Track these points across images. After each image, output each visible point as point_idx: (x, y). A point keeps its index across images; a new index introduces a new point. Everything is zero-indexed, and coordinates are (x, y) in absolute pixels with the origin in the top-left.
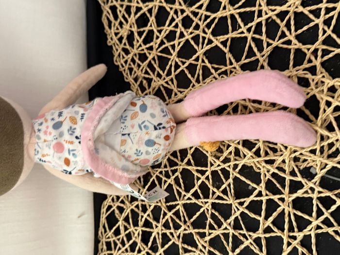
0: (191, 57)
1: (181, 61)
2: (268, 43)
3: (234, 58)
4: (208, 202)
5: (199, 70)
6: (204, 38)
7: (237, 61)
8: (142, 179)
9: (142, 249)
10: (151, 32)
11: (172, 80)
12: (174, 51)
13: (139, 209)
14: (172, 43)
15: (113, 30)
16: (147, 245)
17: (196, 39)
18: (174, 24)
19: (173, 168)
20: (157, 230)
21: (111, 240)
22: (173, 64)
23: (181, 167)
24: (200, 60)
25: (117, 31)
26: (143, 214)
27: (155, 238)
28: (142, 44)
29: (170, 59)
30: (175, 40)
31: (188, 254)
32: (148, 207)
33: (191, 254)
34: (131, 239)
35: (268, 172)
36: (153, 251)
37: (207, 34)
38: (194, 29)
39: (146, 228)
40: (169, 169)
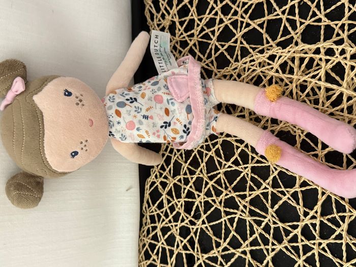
0: (230, 40)
1: (221, 45)
2: (300, 22)
3: (271, 38)
4: (247, 167)
5: (238, 51)
6: (242, 23)
7: (273, 40)
8: (184, 156)
9: (185, 218)
10: (192, 21)
11: (212, 62)
12: (214, 36)
13: (181, 183)
14: (212, 29)
15: (156, 21)
16: (190, 215)
17: (235, 24)
18: (213, 12)
19: (213, 142)
20: (200, 199)
21: (155, 213)
22: (213, 48)
23: (221, 140)
24: (239, 42)
25: (159, 23)
26: (185, 187)
27: (197, 206)
28: (183, 33)
29: (210, 43)
30: (215, 26)
31: (229, 217)
32: (190, 180)
33: (233, 216)
34: (175, 210)
35: (302, 133)
36: (196, 219)
37: (244, 18)
38: (233, 15)
39: (189, 198)
40: (209, 143)
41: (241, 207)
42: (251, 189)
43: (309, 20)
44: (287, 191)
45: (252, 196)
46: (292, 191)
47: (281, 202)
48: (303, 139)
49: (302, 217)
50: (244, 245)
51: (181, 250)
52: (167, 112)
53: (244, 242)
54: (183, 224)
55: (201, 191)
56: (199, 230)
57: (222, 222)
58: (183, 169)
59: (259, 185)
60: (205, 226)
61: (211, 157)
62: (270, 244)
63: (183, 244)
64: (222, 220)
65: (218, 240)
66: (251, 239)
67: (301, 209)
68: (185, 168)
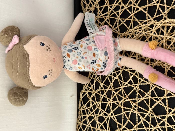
0: (128, 17)
1: (122, 20)
2: (167, 7)
3: (150, 16)
4: (137, 85)
5: (132, 23)
6: (134, 8)
7: (152, 17)
8: (101, 79)
9: (102, 112)
10: (107, 8)
12: (119, 15)
13: (99, 93)
14: (117, 12)
15: (87, 8)
16: (104, 110)
17: (130, 9)
18: (118, 3)
19: (117, 72)
20: (110, 102)
21: (85, 109)
22: (118, 21)
23: (122, 70)
24: (132, 18)
25: (88, 9)
26: (102, 95)
27: (109, 106)
28: (102, 14)
29: (117, 19)
30: (119, 10)
31: (126, 112)
32: (105, 91)
33: (129, 111)
34: (96, 107)
35: (169, 67)
36: (108, 113)
37: (136, 6)
38: (129, 4)
39: (104, 101)
40: (115, 72)
41: (133, 107)
42: (139, 97)
43: (172, 6)
44: (160, 98)
45: (140, 101)
46: (162, 98)
47: (156, 104)
48: (169, 70)
49: (168, 112)
50: (135, 127)
51: (99, 129)
52: (94, 55)
53: (135, 125)
54: (101, 115)
55: (111, 98)
56: (110, 119)
57: (122, 114)
58: (101, 86)
59: (143, 95)
60: (113, 116)
61: (116, 80)
62: (150, 127)
63: (101, 126)
64: (123, 113)
65: (120, 124)
66: (139, 124)
67: (167, 108)
68: (102, 85)
